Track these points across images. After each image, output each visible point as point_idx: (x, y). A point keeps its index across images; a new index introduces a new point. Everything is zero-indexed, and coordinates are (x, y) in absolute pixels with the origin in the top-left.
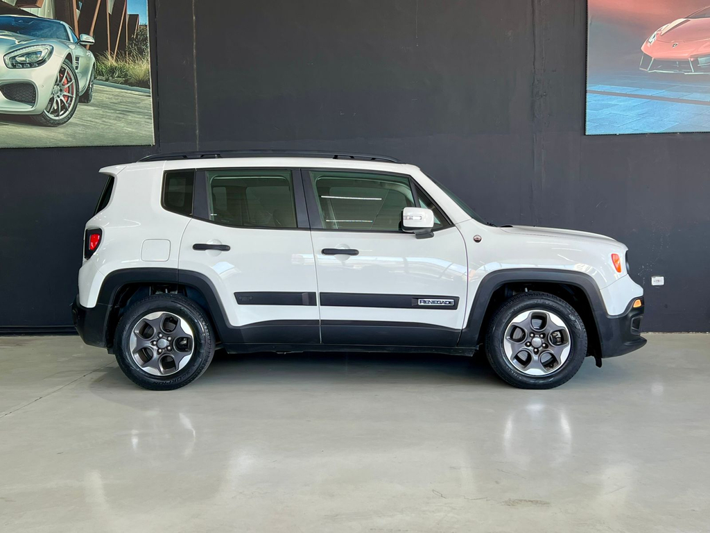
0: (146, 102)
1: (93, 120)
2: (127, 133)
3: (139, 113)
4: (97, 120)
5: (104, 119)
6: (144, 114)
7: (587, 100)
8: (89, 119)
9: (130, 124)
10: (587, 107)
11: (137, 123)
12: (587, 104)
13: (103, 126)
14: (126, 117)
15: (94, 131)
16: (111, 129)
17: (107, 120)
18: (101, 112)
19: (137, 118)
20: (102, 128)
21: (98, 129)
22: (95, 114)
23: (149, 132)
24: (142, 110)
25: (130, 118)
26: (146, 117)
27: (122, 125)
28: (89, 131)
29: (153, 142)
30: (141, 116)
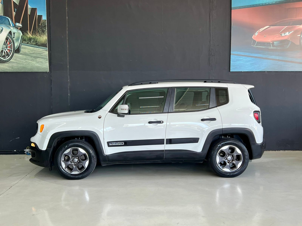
0: (45, 53)
1: (21, 60)
2: (36, 67)
3: (42, 58)
4: (23, 61)
5: (26, 60)
6: (44, 58)
7: (231, 57)
8: (20, 60)
9: (38, 62)
10: (231, 60)
11: (41, 62)
12: (231, 59)
13: (25, 63)
14: (36, 59)
15: (22, 65)
16: (30, 65)
17: (27, 61)
18: (25, 57)
19: (41, 60)
20: (25, 64)
21: (23, 64)
22: (22, 58)
23: (47, 66)
24: (44, 57)
25: (38, 60)
26: (45, 60)
27: (34, 63)
28: (19, 65)
29: (48, 71)
30: (43, 59)
